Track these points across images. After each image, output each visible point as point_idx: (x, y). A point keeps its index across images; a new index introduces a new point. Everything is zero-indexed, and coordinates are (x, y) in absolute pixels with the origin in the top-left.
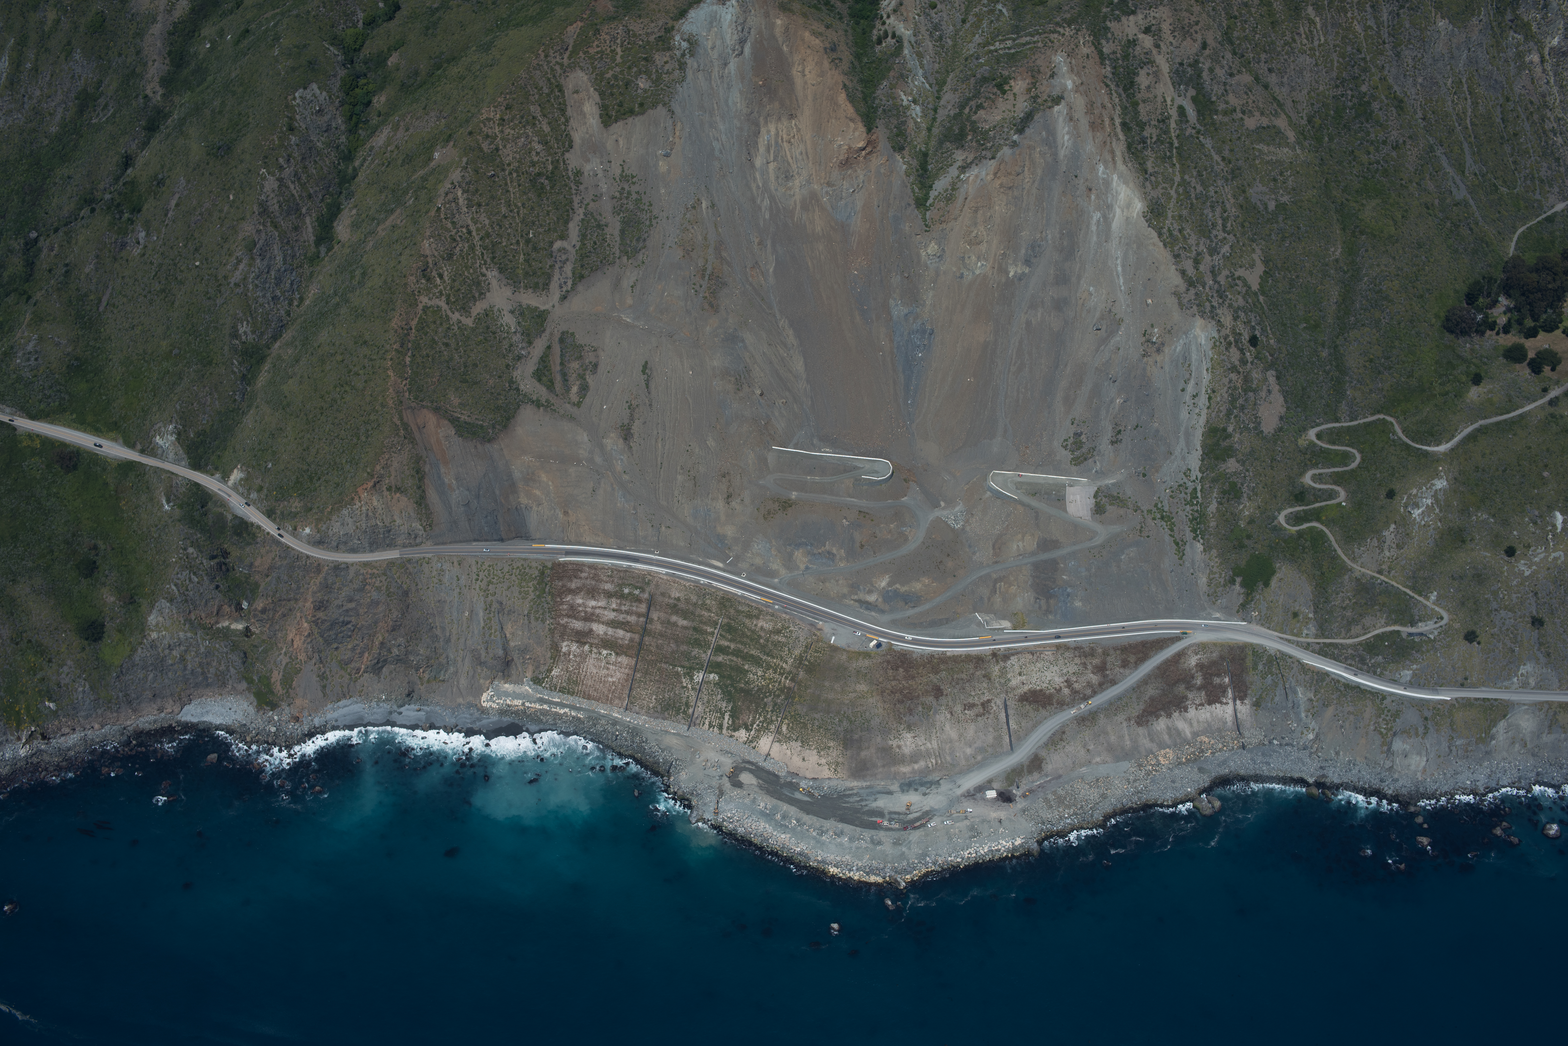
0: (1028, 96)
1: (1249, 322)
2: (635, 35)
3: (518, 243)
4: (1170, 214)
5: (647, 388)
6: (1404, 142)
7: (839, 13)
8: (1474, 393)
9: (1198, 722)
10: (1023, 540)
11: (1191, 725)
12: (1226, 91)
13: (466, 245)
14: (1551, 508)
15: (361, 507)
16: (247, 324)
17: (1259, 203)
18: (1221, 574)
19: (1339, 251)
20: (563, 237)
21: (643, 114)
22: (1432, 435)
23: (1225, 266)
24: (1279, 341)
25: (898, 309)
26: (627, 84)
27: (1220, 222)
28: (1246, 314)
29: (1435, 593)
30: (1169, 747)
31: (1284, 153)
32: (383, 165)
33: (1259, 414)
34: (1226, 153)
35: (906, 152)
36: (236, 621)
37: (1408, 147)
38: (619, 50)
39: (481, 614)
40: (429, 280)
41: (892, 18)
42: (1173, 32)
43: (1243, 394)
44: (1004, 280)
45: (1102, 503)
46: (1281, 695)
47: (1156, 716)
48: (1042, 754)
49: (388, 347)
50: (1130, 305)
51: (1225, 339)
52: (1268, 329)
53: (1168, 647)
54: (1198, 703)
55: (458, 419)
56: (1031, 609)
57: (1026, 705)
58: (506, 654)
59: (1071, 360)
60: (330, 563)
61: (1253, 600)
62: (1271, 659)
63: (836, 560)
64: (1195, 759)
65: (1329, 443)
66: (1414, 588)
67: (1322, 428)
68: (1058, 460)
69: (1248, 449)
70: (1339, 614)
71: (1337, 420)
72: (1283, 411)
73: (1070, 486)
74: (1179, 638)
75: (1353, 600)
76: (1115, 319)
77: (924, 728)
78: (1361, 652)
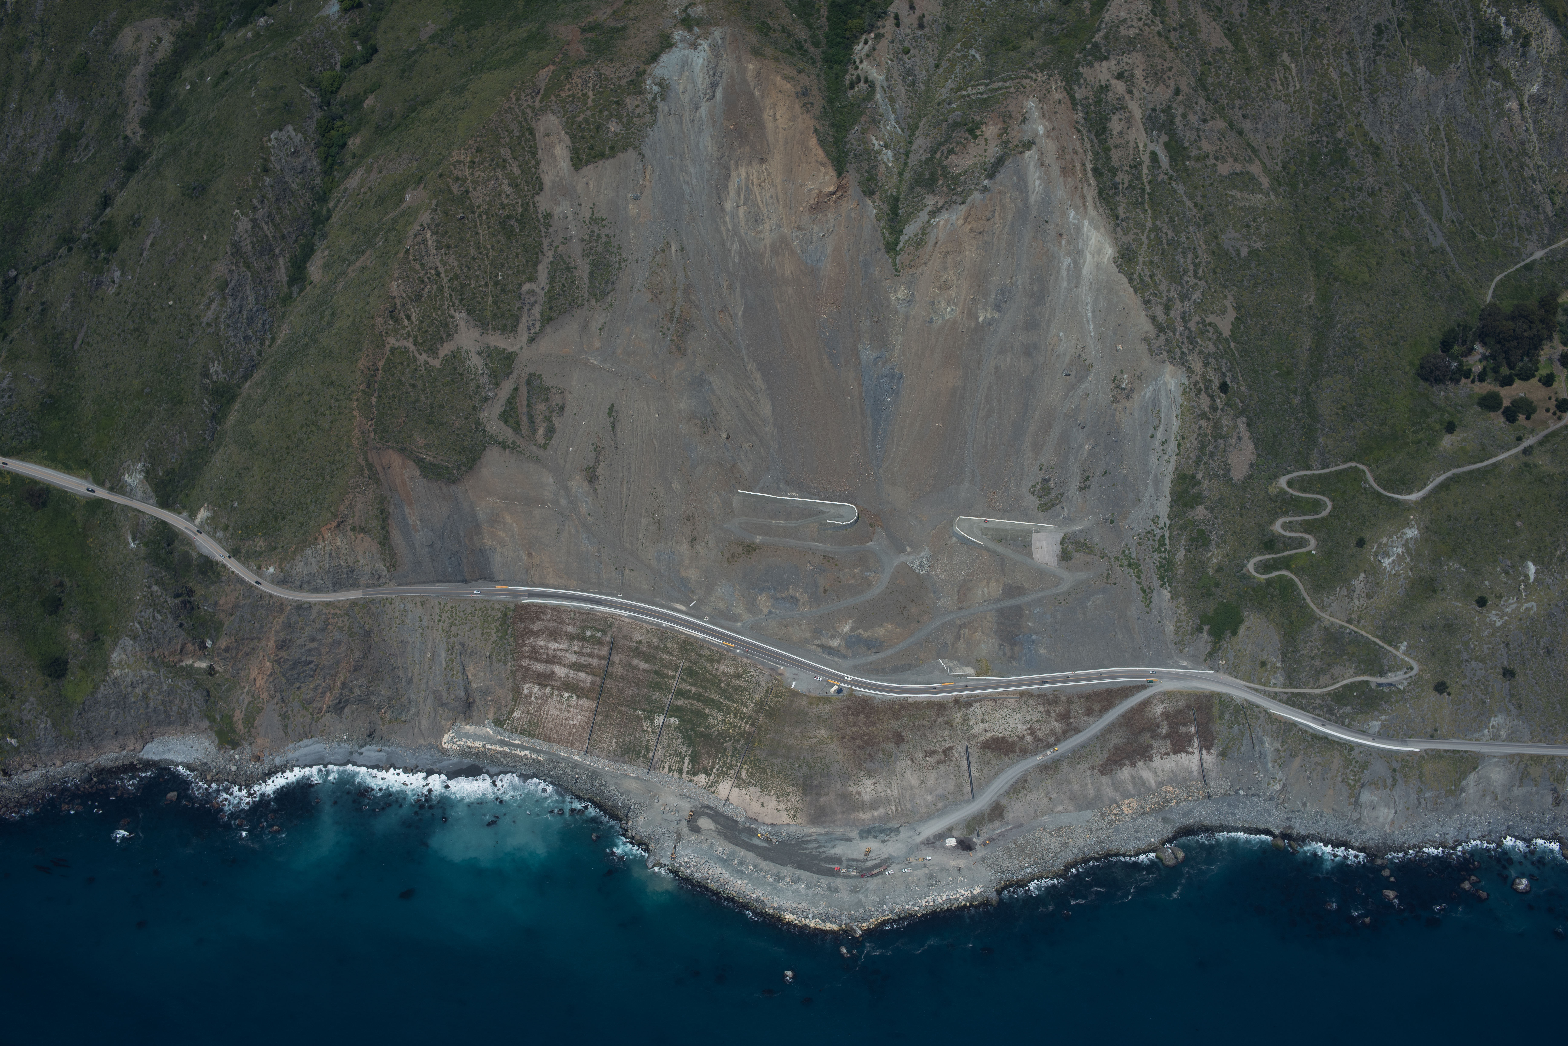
0: (999, 141)
1: (1220, 368)
2: (606, 79)
3: (486, 285)
4: (1141, 260)
5: (613, 430)
6: (1380, 189)
7: (812, 58)
8: (1447, 442)
9: (1163, 771)
10: (988, 585)
11: (1156, 774)
12: (1199, 137)
13: (435, 287)
14: (1523, 558)
15: (324, 547)
16: (219, 364)
17: (1231, 249)
18: (1188, 622)
19: (1313, 297)
20: (532, 279)
21: (613, 157)
22: (1404, 484)
23: (1195, 312)
24: (1250, 388)
25: (867, 354)
26: (598, 128)
27: (1191, 268)
28: (1217, 360)
29: (1405, 643)
30: (1133, 797)
31: (1258, 199)
32: (356, 206)
33: (1229, 462)
34: (1199, 199)
35: (877, 197)
36: (200, 659)
37: (1384, 193)
38: (590, 93)
39: (443, 655)
40: (396, 321)
41: (865, 63)
42: (1146, 78)
43: (1212, 440)
44: (973, 324)
45: (1068, 549)
46: (1247, 744)
47: (1120, 765)
48: (1003, 802)
49: (354, 387)
50: (1100, 351)
51: (1195, 385)
52: (1239, 376)
53: (1134, 695)
54: (1163, 752)
55: (423, 460)
56: (995, 655)
57: (988, 752)
58: (468, 695)
59: (1039, 405)
60: (293, 603)
61: (1220, 648)
62: (1237, 708)
63: (800, 604)
64: (1160, 809)
65: (1300, 490)
66: (1384, 638)
67: (1293, 475)
68: (1025, 505)
69: (1217, 497)
70: (1308, 663)
71: (1309, 468)
72: (1253, 458)
73: (1037, 532)
74: (1144, 686)
75: (1322, 650)
76: (1084, 364)
77: (884, 775)
78: (1329, 702)
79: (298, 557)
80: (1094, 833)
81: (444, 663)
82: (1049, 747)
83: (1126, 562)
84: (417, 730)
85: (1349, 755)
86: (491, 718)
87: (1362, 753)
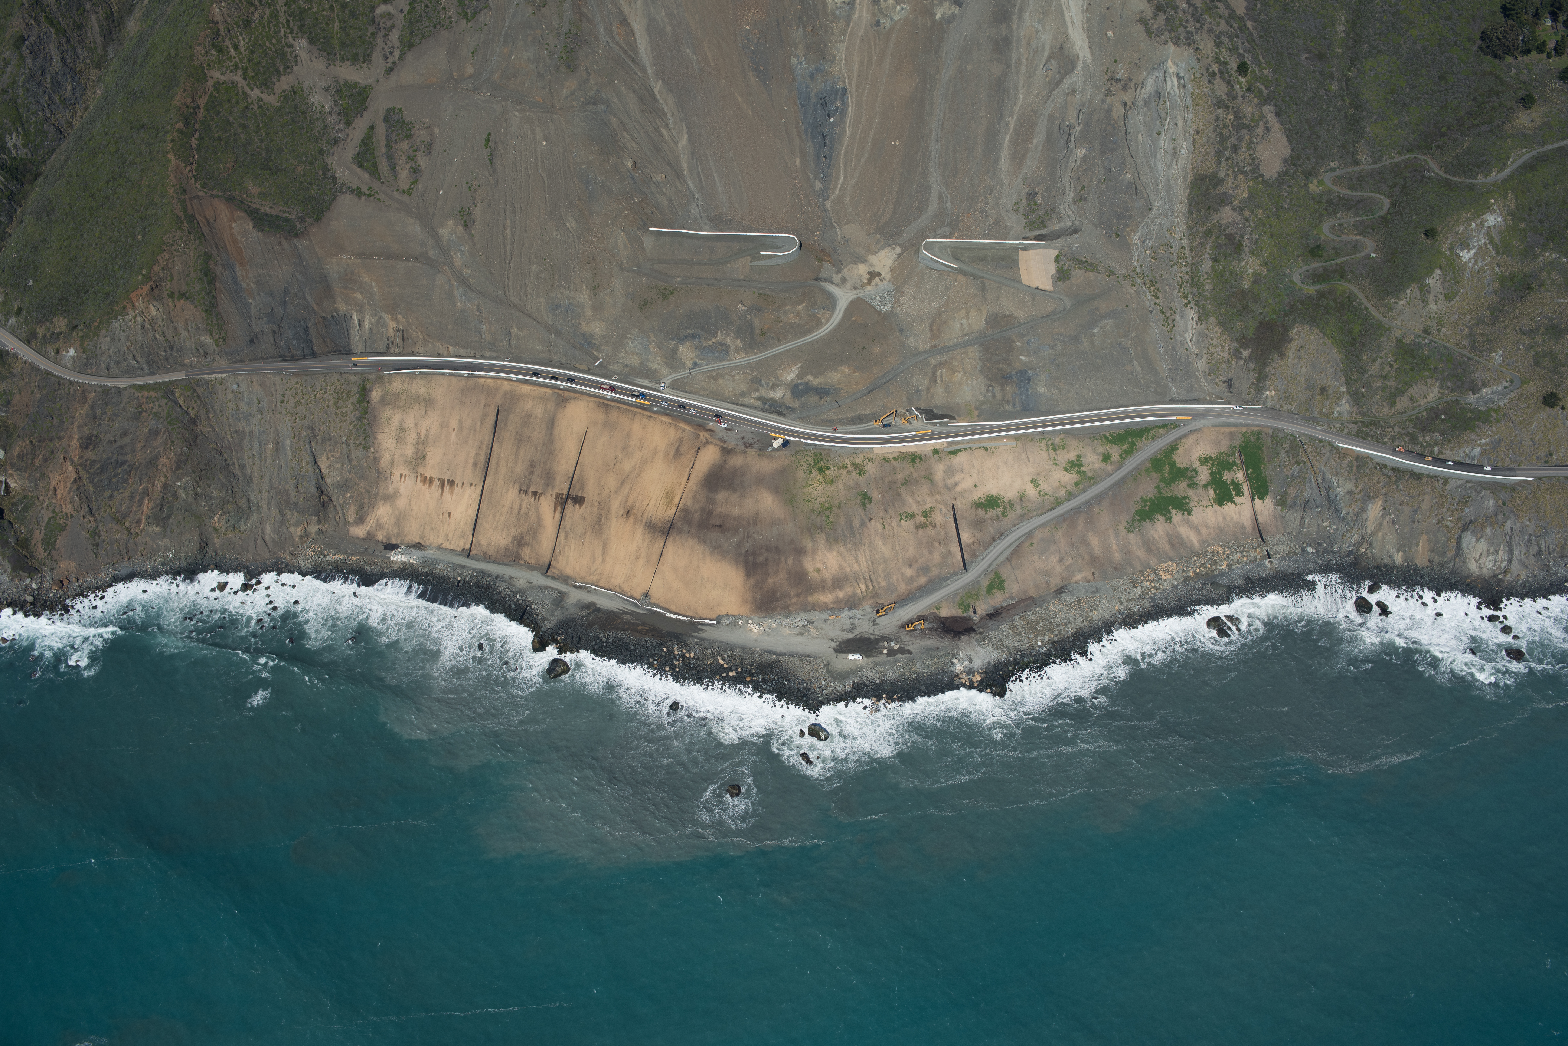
1: (1236, 49)
3: (332, 8)
5: (491, 161)
8: (1525, 118)
9: (1207, 527)
10: (967, 316)
11: (1198, 531)
13: (268, 11)
15: (135, 317)
22: (1478, 167)
24: (1274, 72)
25: (802, 67)
28: (1231, 39)
29: (1500, 352)
30: (1172, 561)
33: (1257, 155)
39: (289, 444)
40: (220, 51)
43: (1234, 132)
44: (929, 23)
45: (1066, 268)
46: (1312, 488)
47: (1152, 520)
48: (1005, 572)
49: (169, 127)
50: (1087, 40)
51: (1208, 70)
52: (1261, 57)
53: (1162, 436)
54: (1205, 503)
55: (257, 211)
56: (982, 399)
57: (981, 512)
58: (321, 493)
59: (1017, 108)
60: (98, 389)
61: (1267, 376)
62: (1295, 446)
63: (731, 353)
64: (1207, 573)
65: (1349, 189)
66: (1472, 349)
67: (1338, 172)
68: (1008, 224)
69: (1246, 195)
70: (1379, 384)
71: (1357, 163)
72: (1287, 152)
73: (1024, 249)
74: (1174, 425)
75: (1395, 367)
76: (1068, 57)
77: (849, 546)
78: (1411, 430)
79: (103, 332)
80: (1125, 604)
81: (289, 453)
82: (1059, 503)
83: (1138, 281)
84: (260, 541)
85: (1444, 490)
86: (351, 519)
87: (1460, 486)
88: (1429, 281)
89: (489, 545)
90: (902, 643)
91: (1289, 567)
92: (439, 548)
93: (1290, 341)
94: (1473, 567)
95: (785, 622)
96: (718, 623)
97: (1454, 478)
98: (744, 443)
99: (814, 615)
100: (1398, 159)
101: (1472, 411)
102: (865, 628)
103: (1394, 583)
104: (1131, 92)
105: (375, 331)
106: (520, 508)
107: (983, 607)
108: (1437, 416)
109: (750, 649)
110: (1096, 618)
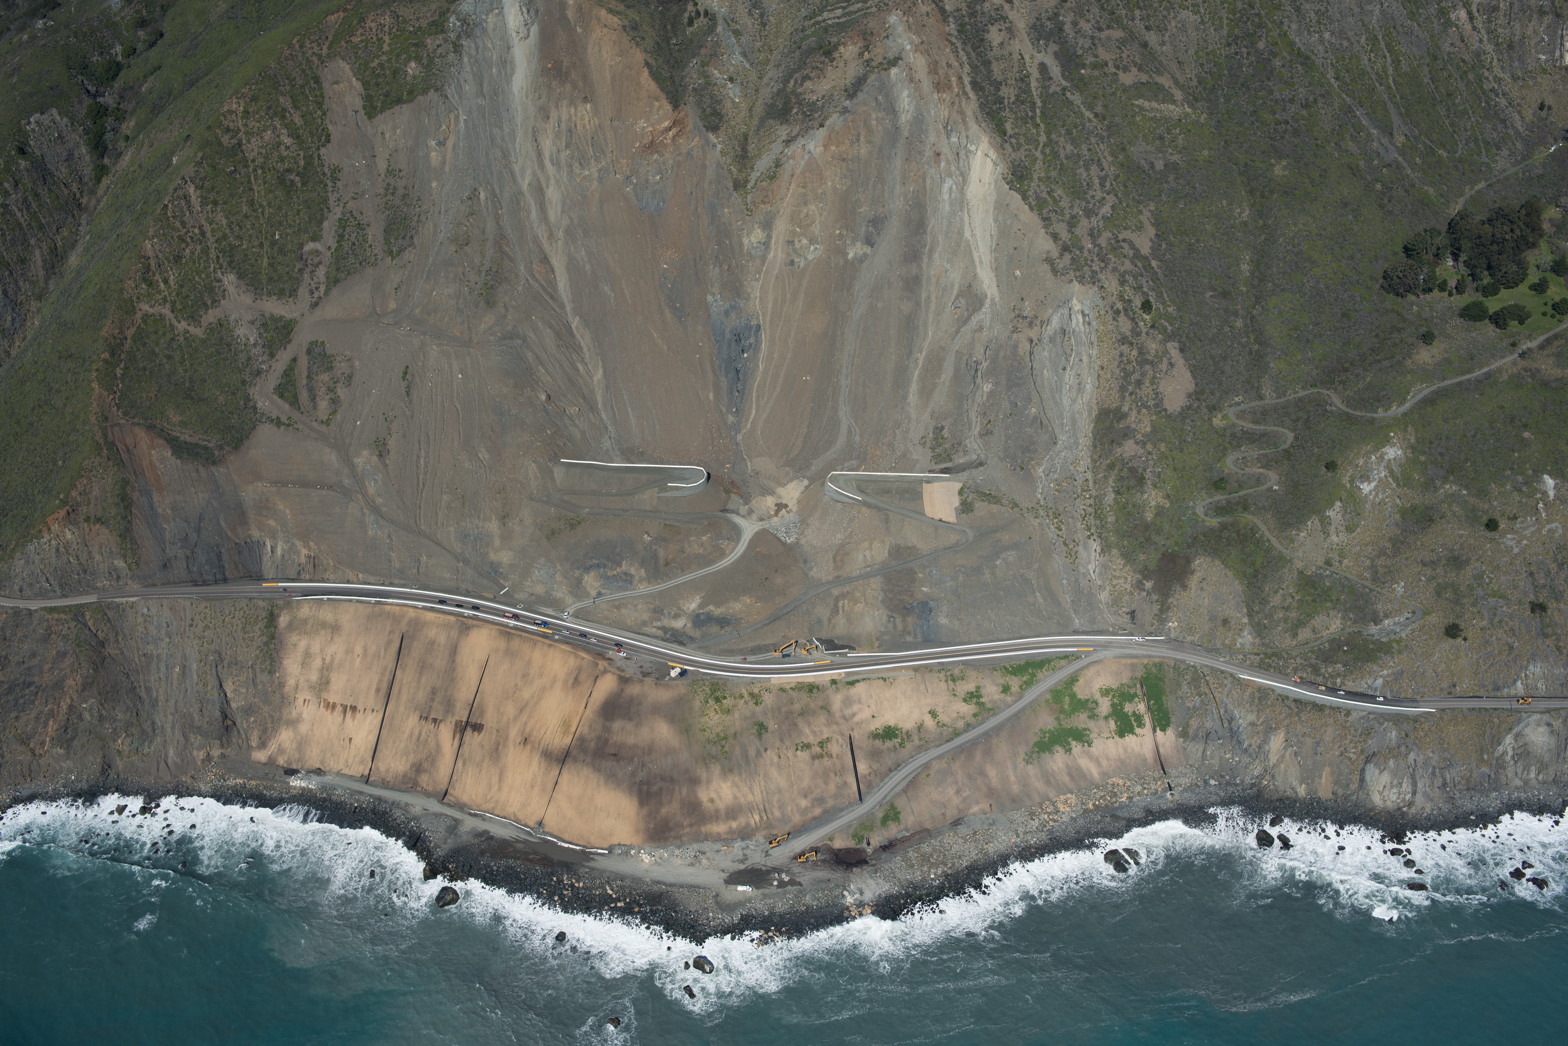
0: (861, 61)
1: (1140, 287)
2: (405, 21)
3: (261, 245)
4: (1036, 176)
5: (408, 393)
6: (1315, 100)
8: (1426, 354)
9: (1108, 759)
10: (870, 548)
11: (1098, 763)
12: (1094, 45)
13: (199, 247)
14: (1537, 472)
15: (50, 541)
17: (1143, 162)
18: (1126, 579)
19: (1247, 212)
20: (316, 238)
21: (411, 101)
22: (1379, 401)
23: (1105, 228)
24: (1179, 310)
25: (715, 301)
26: (394, 73)
27: (1097, 181)
28: (1135, 278)
29: (1402, 583)
30: (1072, 793)
31: (1170, 110)
33: (1161, 389)
34: (1099, 109)
35: (721, 132)
37: (1320, 105)
38: (387, 38)
39: (195, 668)
40: (150, 285)
43: (1138, 368)
44: (842, 262)
45: (969, 500)
46: (1213, 720)
47: (1051, 751)
48: (900, 803)
49: (95, 357)
50: (994, 279)
51: (1112, 307)
52: (1165, 295)
53: (1063, 667)
54: (1105, 735)
55: (176, 439)
56: (883, 629)
57: (878, 743)
58: (225, 716)
59: (926, 345)
60: (10, 611)
61: (1169, 608)
62: (1197, 677)
63: (635, 582)
64: (1106, 806)
65: (1253, 422)
66: (1374, 580)
67: (1243, 407)
68: (915, 457)
69: (1148, 429)
70: (1281, 616)
71: (1261, 398)
72: (1191, 387)
73: (928, 482)
74: (1076, 656)
75: (1297, 598)
76: (976, 295)
77: (744, 776)
78: (1313, 661)
79: (18, 555)
80: (1021, 836)
81: (195, 677)
82: (957, 734)
83: (1042, 513)
84: (162, 764)
85: (1346, 722)
86: (254, 744)
87: (1363, 718)
88: (1330, 513)
89: (387, 771)
90: (793, 874)
91: (1191, 799)
92: (339, 774)
93: (1192, 573)
94: (1377, 799)
95: (677, 852)
96: (610, 852)
97: (1356, 709)
98: (642, 672)
99: (706, 846)
100: (1301, 394)
101: (1373, 643)
102: (757, 859)
103: (1297, 817)
104: (1037, 329)
105: (286, 558)
106: (420, 734)
107: (877, 839)
108: (1340, 647)
109: (640, 879)
110: (991, 850)
